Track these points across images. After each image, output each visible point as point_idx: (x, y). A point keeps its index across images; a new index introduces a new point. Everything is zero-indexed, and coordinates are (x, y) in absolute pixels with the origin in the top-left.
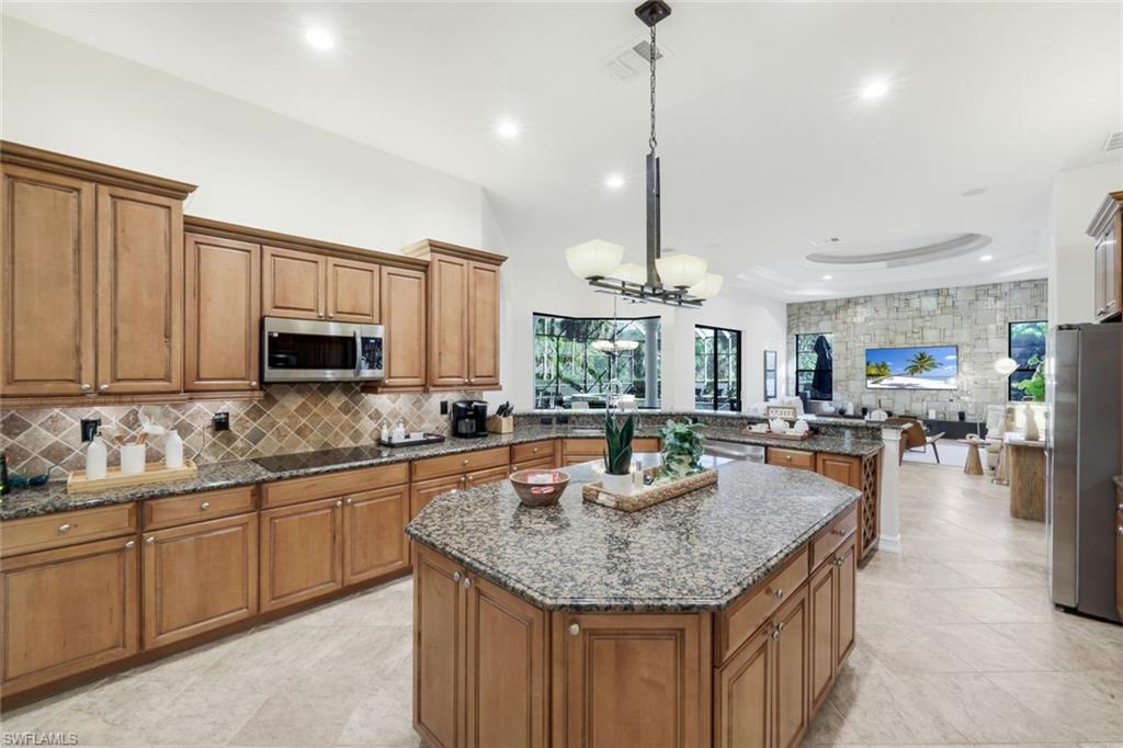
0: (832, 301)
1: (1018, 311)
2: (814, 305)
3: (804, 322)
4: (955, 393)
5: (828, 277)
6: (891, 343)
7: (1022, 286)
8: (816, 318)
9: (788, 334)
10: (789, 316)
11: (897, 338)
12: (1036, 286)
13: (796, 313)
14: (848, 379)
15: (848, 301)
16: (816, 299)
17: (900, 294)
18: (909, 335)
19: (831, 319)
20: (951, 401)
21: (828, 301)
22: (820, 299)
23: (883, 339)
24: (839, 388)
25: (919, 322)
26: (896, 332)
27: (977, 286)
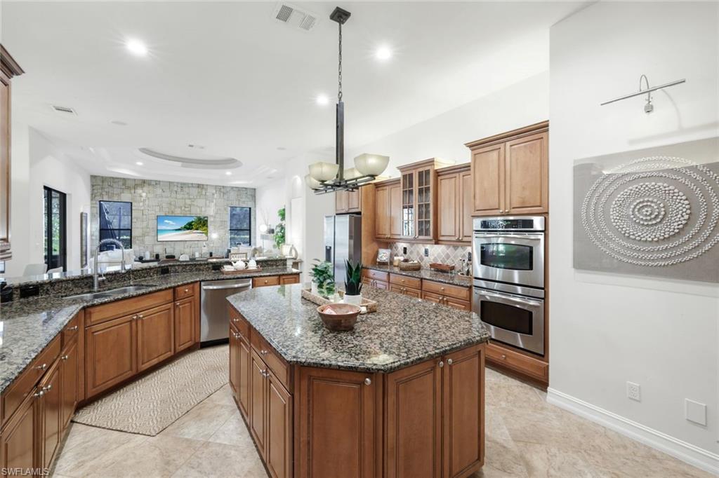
0: (132, 180)
2: (116, 180)
3: (107, 192)
4: (207, 242)
5: (140, 164)
6: (173, 212)
8: (119, 191)
9: (92, 200)
10: (93, 186)
11: (176, 210)
13: (99, 184)
14: (144, 235)
15: (144, 181)
16: (119, 177)
17: (178, 183)
18: (182, 208)
19: (131, 193)
21: (128, 179)
22: (122, 177)
23: (167, 210)
24: (137, 242)
25: (188, 202)
26: (175, 206)
27: (216, 186)
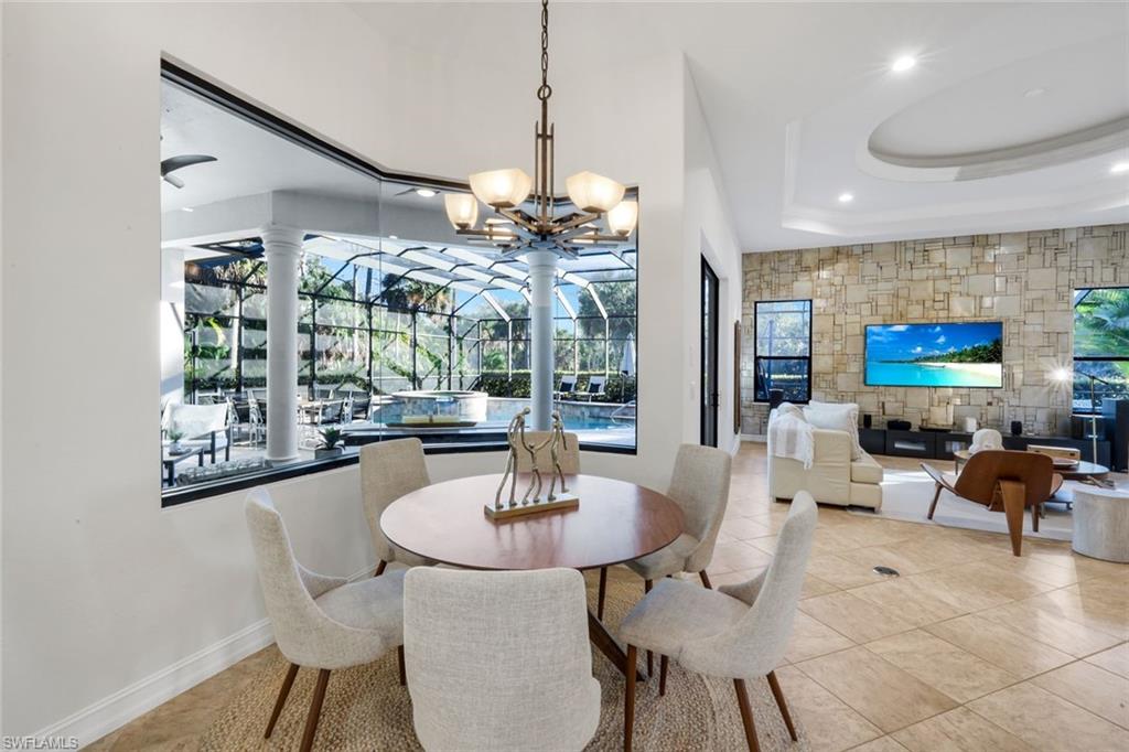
1: (1089, 271)
3: (769, 284)
4: (996, 393)
7: (1096, 233)
8: (789, 277)
9: (742, 301)
10: (745, 273)
11: (910, 308)
12: (1115, 234)
13: (756, 267)
14: (835, 371)
15: (838, 250)
17: (915, 242)
18: (928, 304)
19: (811, 279)
20: (990, 404)
21: (807, 250)
24: (823, 386)
25: (943, 286)
26: (908, 300)
27: (1029, 233)
